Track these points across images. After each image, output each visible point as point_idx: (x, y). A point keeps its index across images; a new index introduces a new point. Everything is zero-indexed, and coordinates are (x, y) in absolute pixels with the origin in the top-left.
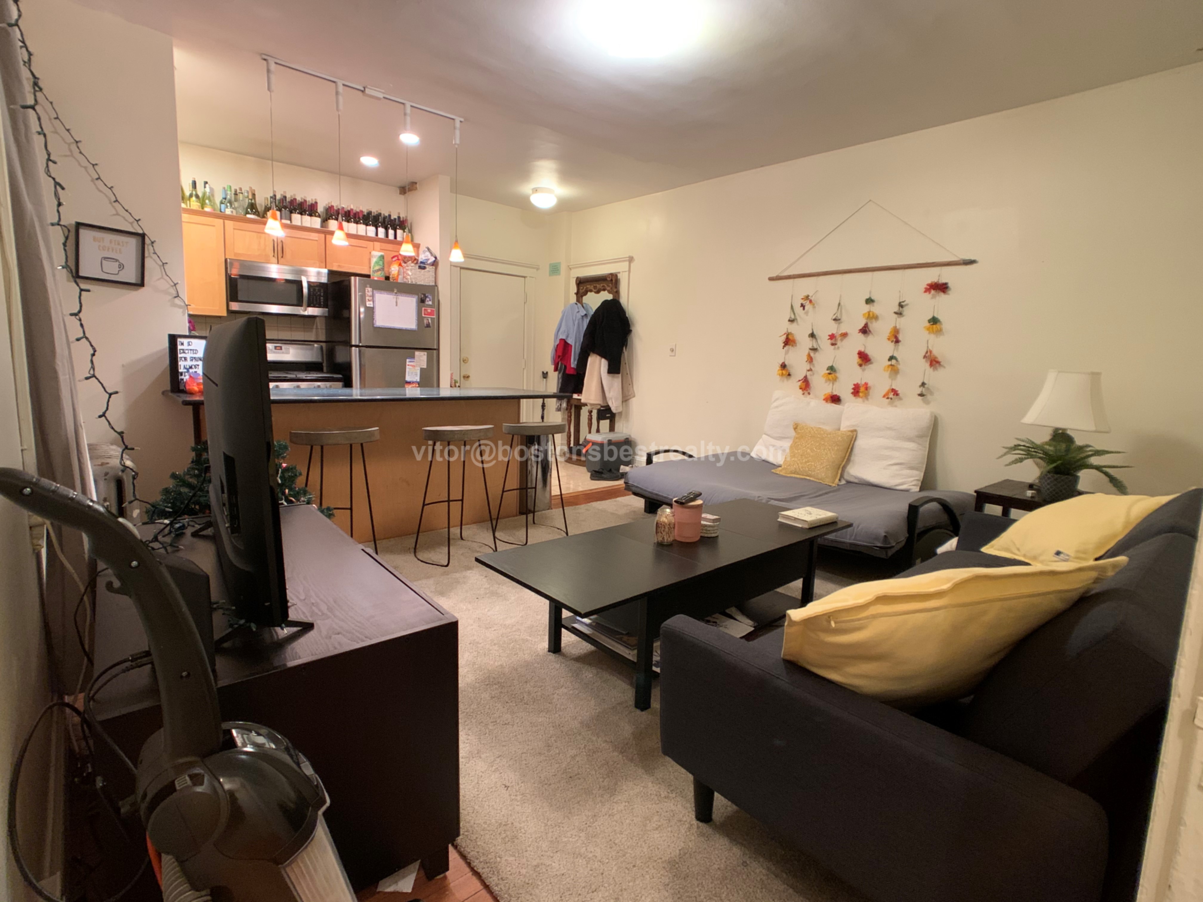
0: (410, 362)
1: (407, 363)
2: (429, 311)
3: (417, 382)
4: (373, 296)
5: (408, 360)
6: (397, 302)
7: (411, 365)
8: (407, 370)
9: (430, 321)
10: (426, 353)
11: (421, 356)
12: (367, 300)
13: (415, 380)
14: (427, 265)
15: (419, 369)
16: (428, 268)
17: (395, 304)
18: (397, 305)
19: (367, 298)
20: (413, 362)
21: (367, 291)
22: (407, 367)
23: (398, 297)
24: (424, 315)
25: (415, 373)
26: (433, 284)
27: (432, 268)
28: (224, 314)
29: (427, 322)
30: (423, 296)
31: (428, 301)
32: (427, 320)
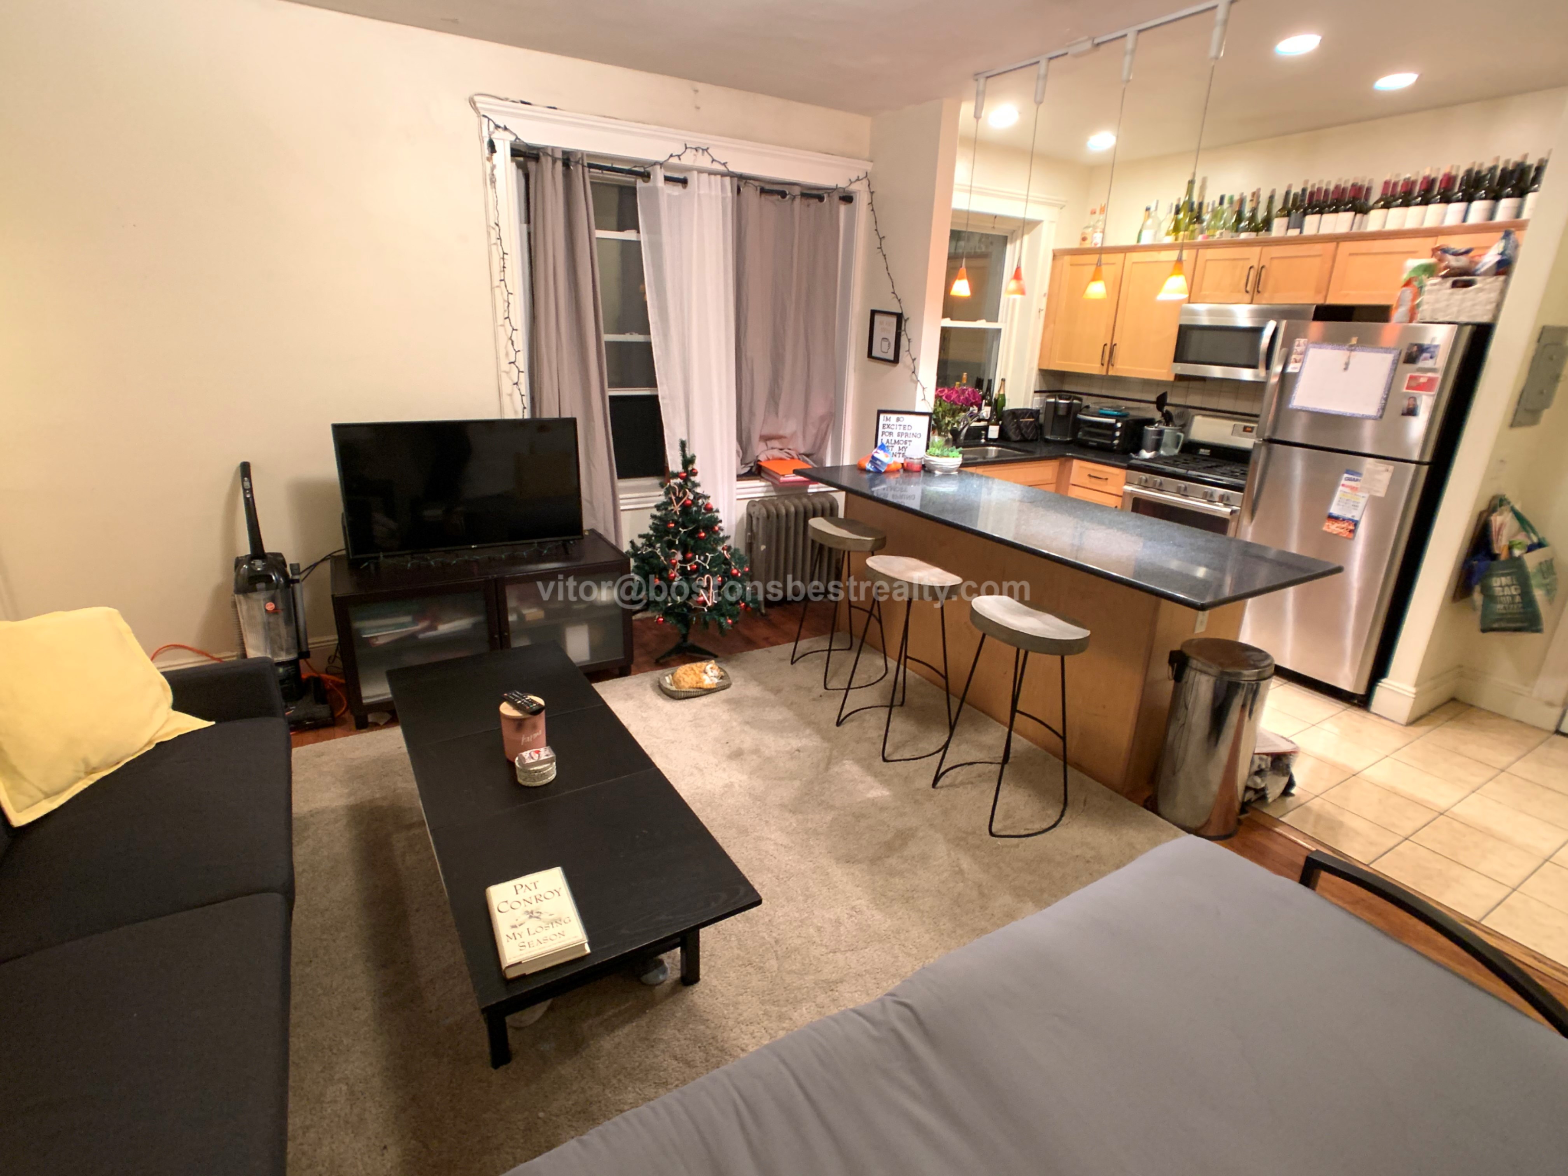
0: (1349, 479)
1: (1343, 482)
2: (1422, 380)
3: (1353, 521)
4: (1304, 353)
5: (1346, 475)
6: (1347, 364)
7: (1348, 487)
8: (1338, 494)
9: (1418, 403)
10: (1391, 468)
11: (1378, 472)
12: (1291, 361)
13: (1349, 516)
14: (1478, 275)
15: (1367, 495)
16: (1480, 282)
17: (1344, 367)
18: (1346, 369)
19: (1294, 357)
20: (1357, 480)
21: (1297, 343)
22: (1340, 488)
23: (1353, 353)
24: (1407, 388)
25: (1354, 502)
26: (1485, 319)
27: (1495, 281)
28: (1172, 378)
29: (1409, 405)
30: (1415, 348)
31: (1425, 359)
32: (1412, 399)
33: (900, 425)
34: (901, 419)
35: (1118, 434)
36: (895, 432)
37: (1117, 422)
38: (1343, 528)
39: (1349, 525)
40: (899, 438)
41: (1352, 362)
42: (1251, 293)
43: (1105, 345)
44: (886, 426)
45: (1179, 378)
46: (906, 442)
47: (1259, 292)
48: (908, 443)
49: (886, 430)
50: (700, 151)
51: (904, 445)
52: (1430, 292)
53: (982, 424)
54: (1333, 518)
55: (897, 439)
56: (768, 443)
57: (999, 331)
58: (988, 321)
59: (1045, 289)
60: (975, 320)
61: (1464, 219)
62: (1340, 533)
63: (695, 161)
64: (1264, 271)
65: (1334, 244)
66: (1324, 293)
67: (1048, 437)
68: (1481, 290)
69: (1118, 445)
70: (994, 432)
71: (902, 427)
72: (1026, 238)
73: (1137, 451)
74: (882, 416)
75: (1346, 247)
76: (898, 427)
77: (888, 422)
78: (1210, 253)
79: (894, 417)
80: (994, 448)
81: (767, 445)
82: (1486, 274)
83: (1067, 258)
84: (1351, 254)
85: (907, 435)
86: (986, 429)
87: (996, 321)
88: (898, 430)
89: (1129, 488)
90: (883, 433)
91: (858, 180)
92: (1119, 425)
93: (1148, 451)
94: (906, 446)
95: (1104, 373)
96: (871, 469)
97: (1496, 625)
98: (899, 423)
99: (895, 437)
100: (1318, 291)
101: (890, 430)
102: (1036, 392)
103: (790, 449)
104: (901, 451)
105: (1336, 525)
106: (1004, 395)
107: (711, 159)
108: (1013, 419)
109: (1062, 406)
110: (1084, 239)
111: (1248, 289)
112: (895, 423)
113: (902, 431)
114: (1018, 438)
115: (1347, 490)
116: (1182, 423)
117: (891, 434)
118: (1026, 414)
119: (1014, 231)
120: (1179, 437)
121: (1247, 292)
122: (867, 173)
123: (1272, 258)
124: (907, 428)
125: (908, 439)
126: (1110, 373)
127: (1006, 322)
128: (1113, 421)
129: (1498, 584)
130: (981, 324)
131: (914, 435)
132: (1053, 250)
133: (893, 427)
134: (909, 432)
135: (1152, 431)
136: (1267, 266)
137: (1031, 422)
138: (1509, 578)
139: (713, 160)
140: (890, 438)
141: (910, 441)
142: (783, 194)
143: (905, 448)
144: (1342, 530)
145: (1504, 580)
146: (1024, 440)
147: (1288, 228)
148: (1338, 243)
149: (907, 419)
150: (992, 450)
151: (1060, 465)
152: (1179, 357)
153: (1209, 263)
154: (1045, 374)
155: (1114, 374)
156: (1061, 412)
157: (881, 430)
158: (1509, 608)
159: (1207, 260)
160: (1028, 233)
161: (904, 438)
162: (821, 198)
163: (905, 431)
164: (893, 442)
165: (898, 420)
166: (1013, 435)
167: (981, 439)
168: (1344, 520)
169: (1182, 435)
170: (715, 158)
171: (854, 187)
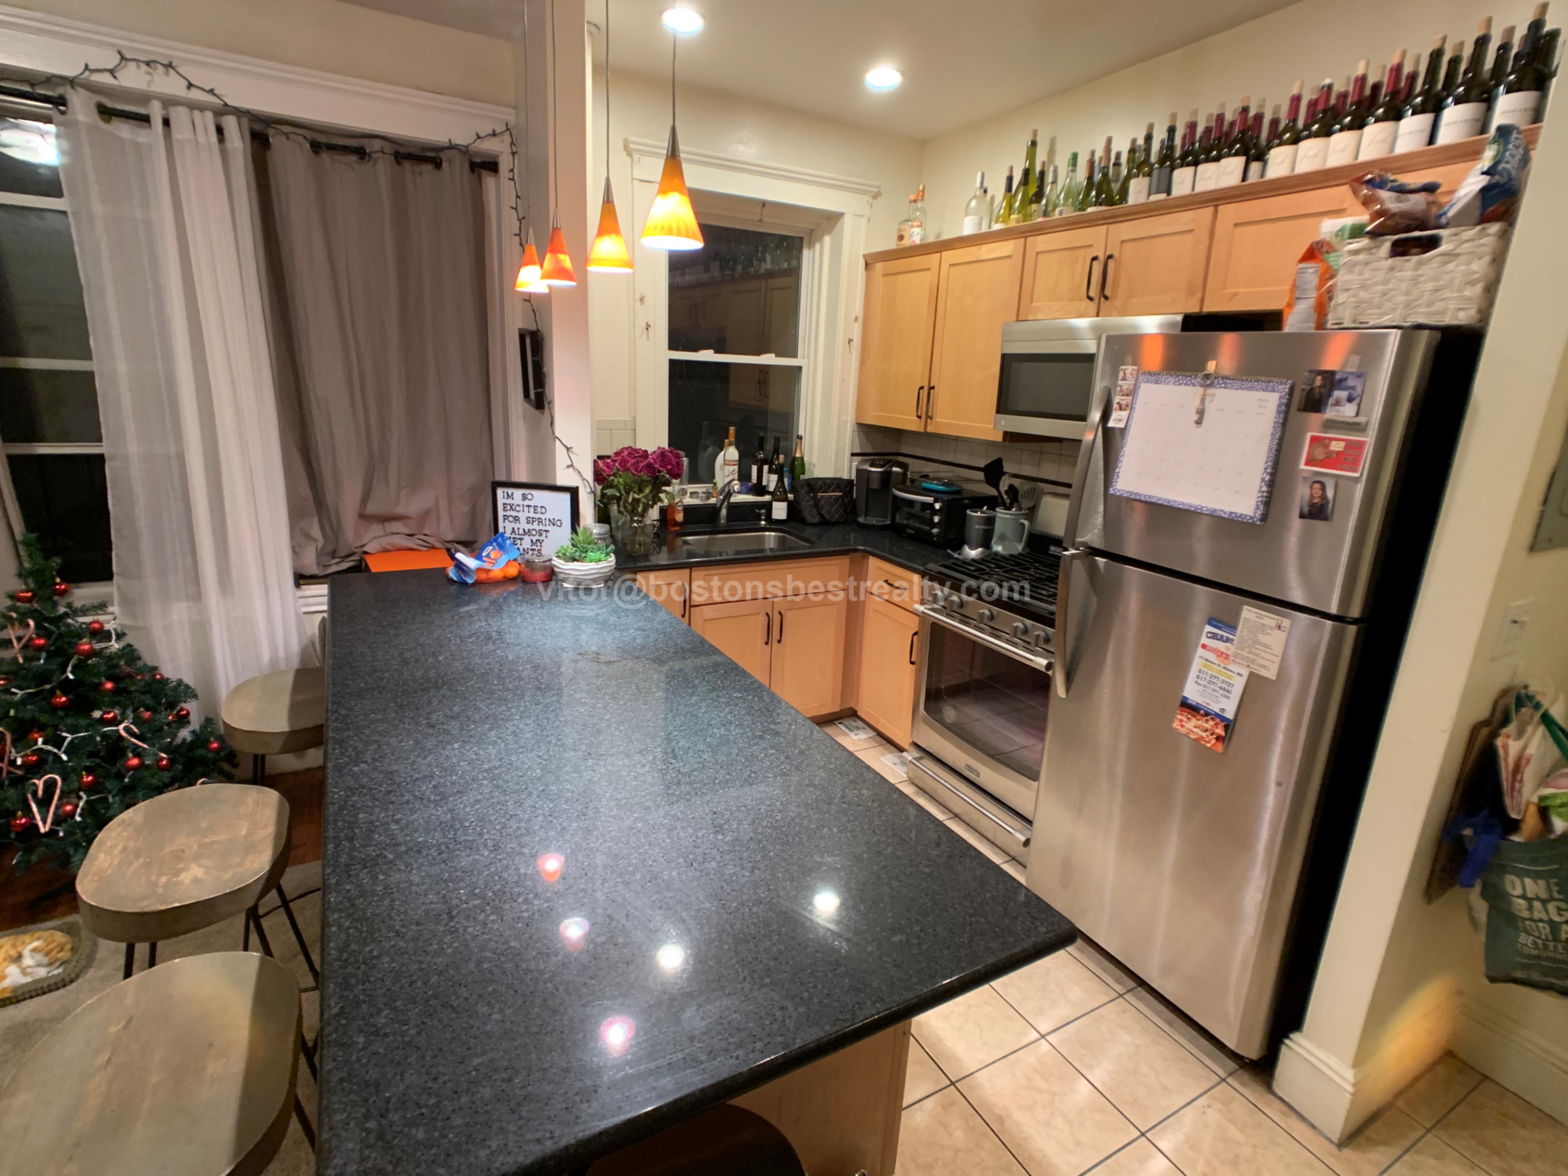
0: (1214, 636)
1: (1204, 640)
2: (1337, 446)
3: (1223, 719)
4: (1132, 393)
5: (1208, 628)
6: (1201, 412)
7: (1214, 650)
8: (1196, 665)
9: (1330, 494)
10: (1288, 623)
11: (1263, 628)
12: (1115, 406)
13: (1215, 708)
14: (1444, 226)
15: (1245, 673)
16: (1449, 240)
17: (1196, 418)
18: (1199, 422)
19: (1119, 398)
20: (1228, 640)
21: (1121, 374)
22: (1200, 651)
23: (1211, 391)
24: (1307, 464)
25: (1223, 682)
26: (1464, 317)
27: (1482, 234)
28: (999, 438)
29: (1312, 497)
30: (1318, 381)
31: (1337, 403)
32: (1317, 486)
33: (529, 506)
34: (529, 497)
35: (936, 519)
36: (523, 516)
37: (936, 501)
38: (1206, 730)
39: (1216, 725)
40: (530, 527)
41: (1210, 408)
42: (1097, 301)
43: (922, 388)
44: (509, 507)
45: (1011, 437)
46: (540, 533)
47: (1106, 298)
48: (544, 534)
49: (508, 513)
50: (161, 69)
51: (537, 537)
52: (1350, 267)
53: (767, 498)
54: (1187, 706)
55: (528, 527)
56: (387, 525)
57: (800, 368)
58: (778, 355)
59: (858, 309)
60: (758, 353)
61: (1432, 140)
62: (1202, 738)
63: (149, 83)
64: (1111, 263)
65: (1209, 210)
66: (1199, 295)
67: (861, 520)
68: (1452, 255)
69: (938, 535)
70: (780, 511)
71: (532, 509)
72: (827, 239)
73: (958, 548)
74: (500, 492)
75: (1229, 212)
76: (526, 509)
77: (510, 501)
78: (1042, 242)
79: (518, 493)
80: (773, 534)
81: (384, 528)
82: (1462, 219)
83: (879, 266)
84: (1236, 225)
85: (540, 521)
86: (768, 506)
87: (795, 355)
88: (526, 514)
89: (921, 608)
90: (506, 517)
91: (494, 134)
92: (937, 506)
93: (972, 548)
94: (541, 538)
95: (922, 430)
96: (455, 579)
97: (1519, 974)
98: (527, 502)
99: (523, 525)
100: (1191, 293)
101: (514, 514)
102: (853, 455)
103: (425, 535)
104: (534, 547)
105: (1194, 722)
106: (802, 458)
107: (186, 83)
108: (809, 492)
109: (875, 476)
110: (901, 238)
111: (1092, 293)
112: (521, 503)
113: (532, 515)
114: (816, 520)
115: (1212, 657)
116: (1031, 504)
117: (516, 519)
118: (830, 487)
119: (812, 231)
120: (1023, 525)
121: (1090, 298)
122: (507, 125)
123: (1122, 242)
124: (539, 510)
125: (541, 527)
126: (929, 430)
127: (808, 357)
128: (930, 500)
129: (1518, 891)
130: (768, 359)
131: (553, 523)
132: (864, 256)
133: (518, 508)
134: (543, 517)
135: (979, 517)
136: (1116, 254)
137: (837, 498)
138: (1541, 882)
139: (190, 86)
140: (516, 526)
141: (546, 531)
142: (361, 153)
143: (541, 542)
144: (1204, 735)
145: (1532, 887)
146: (824, 523)
147: (1149, 195)
148: (1216, 206)
149: (540, 497)
150: (770, 536)
151: (851, 563)
152: (1003, 407)
153: (1040, 257)
154: (866, 430)
155: (933, 431)
156: (875, 485)
157: (501, 513)
158: (1545, 947)
159: (1038, 253)
160: (829, 232)
161: (536, 526)
162: (437, 164)
163: (537, 516)
164: (521, 532)
165: (524, 497)
166: (811, 515)
167: (761, 520)
168: (1207, 714)
169: (1026, 523)
170: (192, 82)
171: (490, 146)
